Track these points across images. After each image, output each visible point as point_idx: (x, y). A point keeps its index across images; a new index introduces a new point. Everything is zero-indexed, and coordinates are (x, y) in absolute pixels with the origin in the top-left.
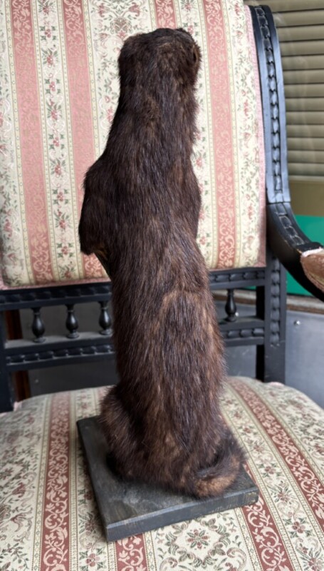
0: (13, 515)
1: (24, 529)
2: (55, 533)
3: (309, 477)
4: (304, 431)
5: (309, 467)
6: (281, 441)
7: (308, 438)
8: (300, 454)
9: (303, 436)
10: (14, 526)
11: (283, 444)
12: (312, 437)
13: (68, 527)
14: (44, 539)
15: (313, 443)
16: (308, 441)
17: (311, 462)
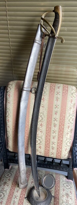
0: (7, 184)
1: (8, 188)
2: (12, 191)
3: (57, 195)
4: (63, 185)
5: (59, 193)
6: (57, 186)
7: (63, 187)
8: (59, 190)
9: (62, 186)
10: (7, 186)
11: (57, 187)
12: (64, 186)
13: (14, 190)
14: (10, 191)
15: (63, 188)
16: (62, 187)
17: (60, 192)
